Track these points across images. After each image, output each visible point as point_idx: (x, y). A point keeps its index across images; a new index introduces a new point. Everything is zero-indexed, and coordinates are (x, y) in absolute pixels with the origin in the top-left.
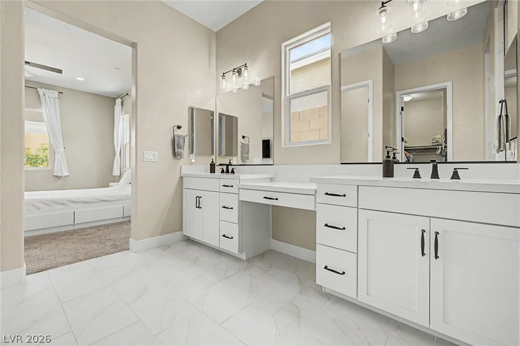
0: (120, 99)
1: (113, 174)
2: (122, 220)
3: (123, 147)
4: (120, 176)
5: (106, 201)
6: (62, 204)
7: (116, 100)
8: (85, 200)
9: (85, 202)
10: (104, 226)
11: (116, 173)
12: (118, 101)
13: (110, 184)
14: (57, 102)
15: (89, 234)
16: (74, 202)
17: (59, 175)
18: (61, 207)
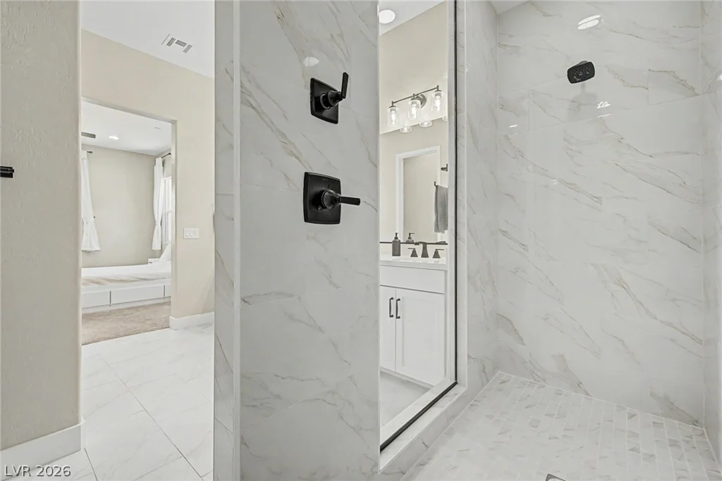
0: (160, 158)
1: (153, 249)
2: (162, 301)
3: (165, 215)
4: (161, 251)
5: (145, 279)
6: (98, 283)
7: (157, 160)
8: (122, 279)
9: (122, 281)
10: (143, 307)
11: (156, 246)
12: (159, 161)
13: (150, 260)
14: (85, 164)
15: (126, 315)
16: (111, 281)
17: (88, 249)
18: (97, 286)
